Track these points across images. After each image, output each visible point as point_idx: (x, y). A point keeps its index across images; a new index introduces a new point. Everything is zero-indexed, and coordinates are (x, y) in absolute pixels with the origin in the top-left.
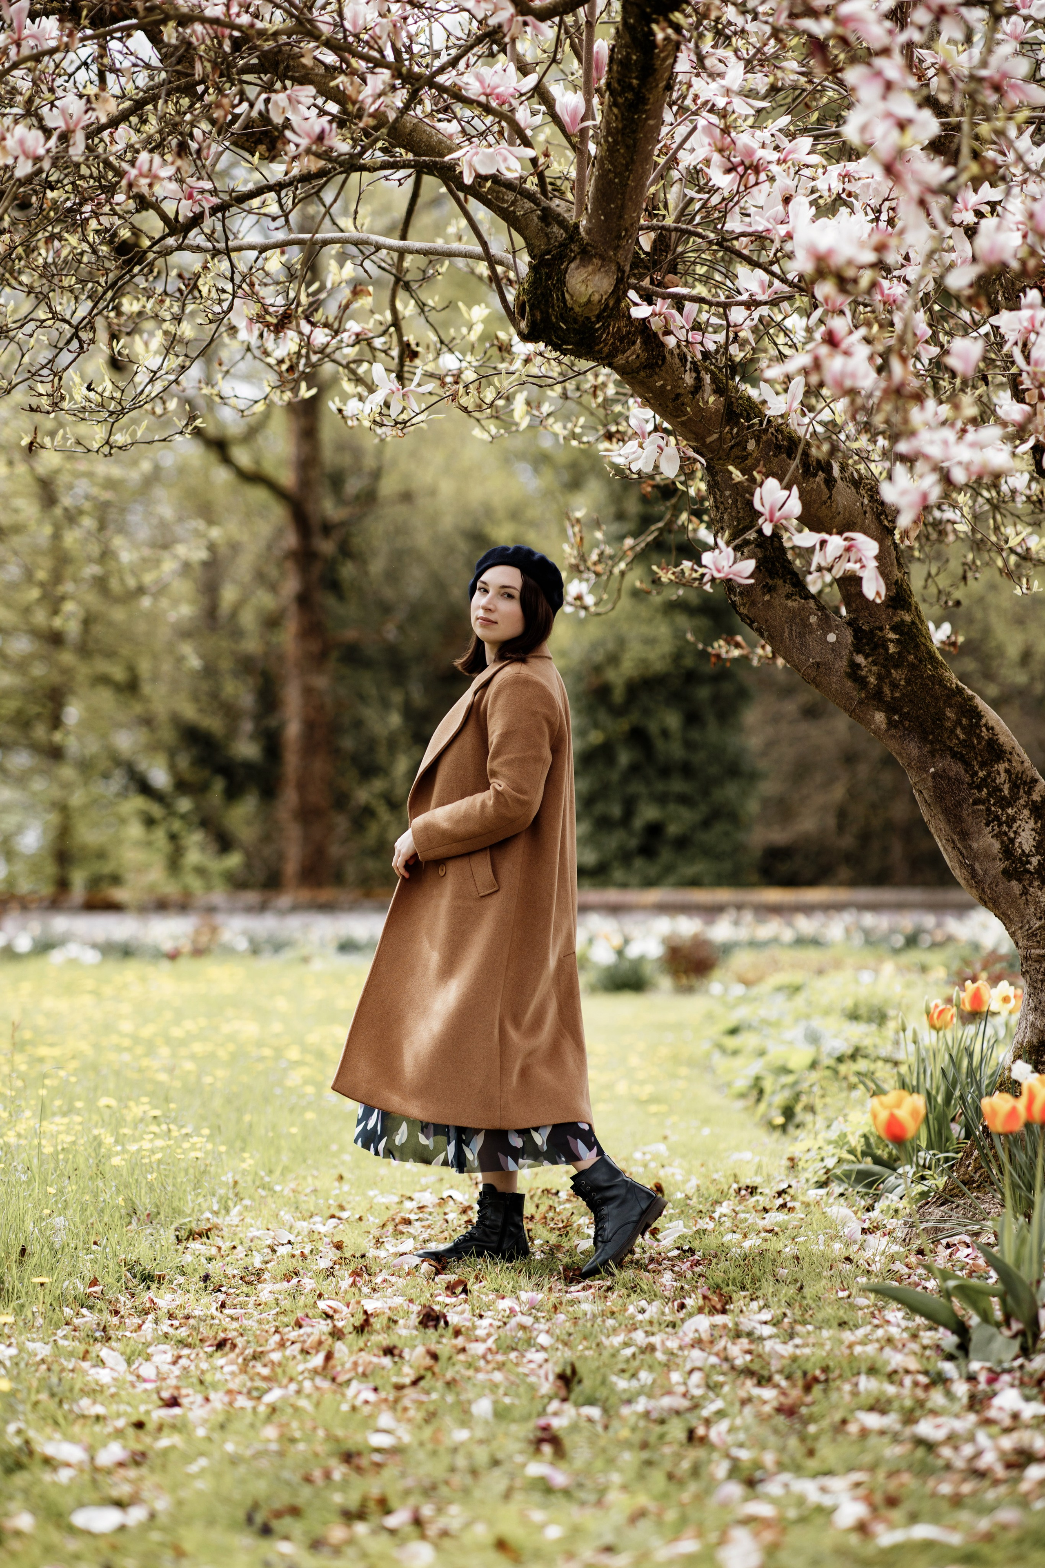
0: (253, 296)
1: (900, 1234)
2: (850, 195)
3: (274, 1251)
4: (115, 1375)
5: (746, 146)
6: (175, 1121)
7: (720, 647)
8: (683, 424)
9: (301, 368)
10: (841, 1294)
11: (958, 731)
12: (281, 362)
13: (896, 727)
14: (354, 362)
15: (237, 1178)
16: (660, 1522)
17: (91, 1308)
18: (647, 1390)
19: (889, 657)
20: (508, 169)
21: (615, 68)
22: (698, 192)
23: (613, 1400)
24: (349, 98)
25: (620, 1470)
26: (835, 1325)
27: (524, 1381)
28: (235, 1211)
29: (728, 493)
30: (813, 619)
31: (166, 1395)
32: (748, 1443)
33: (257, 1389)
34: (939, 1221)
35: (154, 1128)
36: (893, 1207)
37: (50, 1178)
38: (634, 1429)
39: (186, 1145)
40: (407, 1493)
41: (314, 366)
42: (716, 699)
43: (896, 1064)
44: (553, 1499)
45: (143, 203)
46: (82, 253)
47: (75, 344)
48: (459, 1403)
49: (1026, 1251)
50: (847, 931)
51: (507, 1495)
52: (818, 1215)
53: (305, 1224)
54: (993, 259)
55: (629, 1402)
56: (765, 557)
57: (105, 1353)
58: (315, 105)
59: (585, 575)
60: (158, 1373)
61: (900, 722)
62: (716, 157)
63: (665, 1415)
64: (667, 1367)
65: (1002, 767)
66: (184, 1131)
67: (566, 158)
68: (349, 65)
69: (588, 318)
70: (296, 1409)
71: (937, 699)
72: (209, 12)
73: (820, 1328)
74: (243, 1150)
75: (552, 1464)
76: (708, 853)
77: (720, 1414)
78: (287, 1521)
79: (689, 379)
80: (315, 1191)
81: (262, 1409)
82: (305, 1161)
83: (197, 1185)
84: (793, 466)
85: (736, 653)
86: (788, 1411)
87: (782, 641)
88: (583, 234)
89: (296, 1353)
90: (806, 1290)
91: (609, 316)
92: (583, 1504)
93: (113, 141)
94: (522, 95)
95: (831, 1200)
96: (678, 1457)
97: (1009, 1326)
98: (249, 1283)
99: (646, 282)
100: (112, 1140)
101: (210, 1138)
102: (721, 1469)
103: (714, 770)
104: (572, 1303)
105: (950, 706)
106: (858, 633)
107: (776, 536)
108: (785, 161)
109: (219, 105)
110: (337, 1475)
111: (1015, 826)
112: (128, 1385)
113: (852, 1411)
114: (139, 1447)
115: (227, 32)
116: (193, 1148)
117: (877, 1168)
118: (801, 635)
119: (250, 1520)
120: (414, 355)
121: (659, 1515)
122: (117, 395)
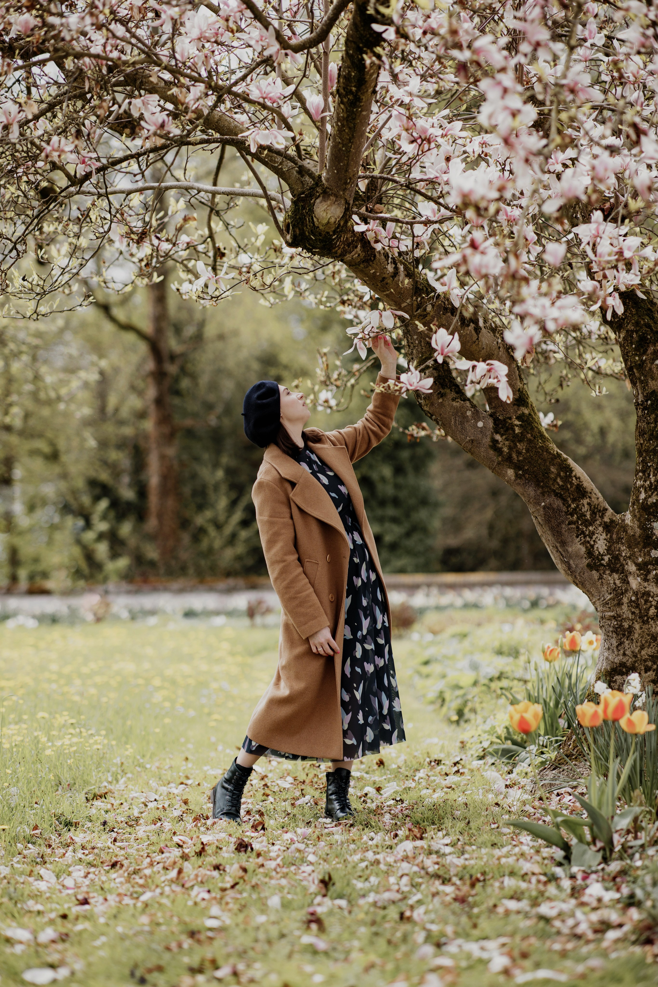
0: (123, 221)
1: (529, 788)
2: (486, 155)
3: (146, 806)
4: (49, 885)
5: (422, 127)
6: (84, 726)
7: (413, 430)
8: (387, 296)
9: (153, 264)
10: (493, 826)
11: (559, 480)
12: (141, 260)
13: (520, 478)
14: (186, 260)
15: (123, 760)
16: (383, 971)
17: (34, 843)
18: (374, 888)
19: (516, 436)
20: (278, 143)
21: (341, 80)
22: (394, 154)
23: (354, 895)
24: (180, 101)
25: (359, 939)
26: (489, 845)
27: (300, 884)
28: (122, 781)
29: (415, 337)
30: (469, 413)
31: (80, 897)
32: (437, 921)
33: (136, 892)
34: (552, 780)
35: (72, 731)
36: (524, 771)
37: (8, 763)
38: (367, 913)
39: (91, 741)
40: (229, 955)
41: (161, 263)
42: (413, 458)
43: (525, 682)
44: (318, 957)
45: (55, 166)
46: (18, 196)
47: (14, 253)
48: (260, 899)
49: (605, 799)
50: (495, 599)
51: (290, 956)
52: (478, 777)
53: (165, 788)
54: (571, 195)
55: (364, 896)
56: (439, 376)
57: (43, 872)
58: (159, 105)
59: (330, 387)
60: (76, 883)
61: (523, 475)
62: (404, 134)
63: (386, 904)
64: (387, 874)
65: (585, 501)
66: (90, 732)
67: (313, 134)
68: (179, 81)
69: (328, 233)
70: (160, 904)
71: (545, 461)
72: (93, 51)
73: (480, 848)
74: (126, 743)
75: (317, 936)
76: (410, 552)
77: (420, 902)
78: (156, 974)
79: (390, 268)
80: (171, 767)
81: (139, 905)
82: (164, 749)
83: (98, 765)
84: (455, 321)
85: (423, 433)
86: (461, 900)
87: (450, 427)
88: (324, 181)
89: (160, 869)
90: (471, 824)
91: (341, 231)
92: (336, 960)
93: (36, 128)
94: (285, 97)
95: (487, 767)
96: (395, 930)
97: (595, 844)
98: (131, 826)
99: (363, 210)
100: (46, 739)
101: (106, 736)
102: (420, 937)
103: (412, 501)
104: (329, 834)
105: (553, 465)
106: (496, 421)
107: (445, 363)
108: (446, 135)
109: (100, 107)
110: (186, 946)
111: (594, 537)
112: (57, 892)
113: (500, 899)
114: (64, 930)
115: (104, 62)
116: (96, 743)
117: (514, 747)
118: (462, 423)
119: (132, 975)
120: (223, 255)
121: (383, 966)
122: (41, 283)
